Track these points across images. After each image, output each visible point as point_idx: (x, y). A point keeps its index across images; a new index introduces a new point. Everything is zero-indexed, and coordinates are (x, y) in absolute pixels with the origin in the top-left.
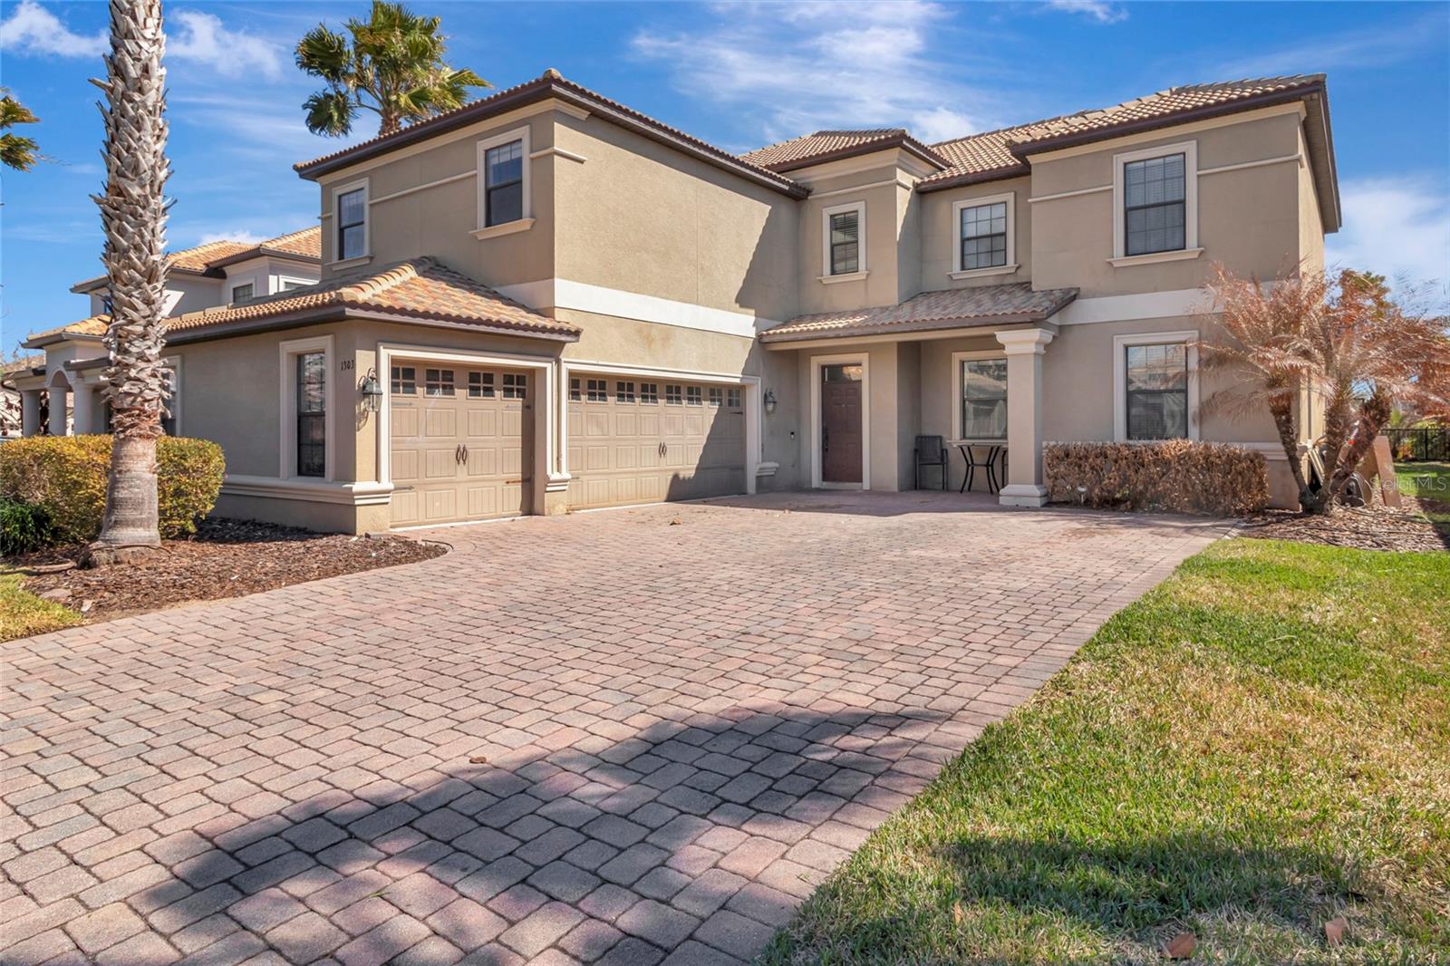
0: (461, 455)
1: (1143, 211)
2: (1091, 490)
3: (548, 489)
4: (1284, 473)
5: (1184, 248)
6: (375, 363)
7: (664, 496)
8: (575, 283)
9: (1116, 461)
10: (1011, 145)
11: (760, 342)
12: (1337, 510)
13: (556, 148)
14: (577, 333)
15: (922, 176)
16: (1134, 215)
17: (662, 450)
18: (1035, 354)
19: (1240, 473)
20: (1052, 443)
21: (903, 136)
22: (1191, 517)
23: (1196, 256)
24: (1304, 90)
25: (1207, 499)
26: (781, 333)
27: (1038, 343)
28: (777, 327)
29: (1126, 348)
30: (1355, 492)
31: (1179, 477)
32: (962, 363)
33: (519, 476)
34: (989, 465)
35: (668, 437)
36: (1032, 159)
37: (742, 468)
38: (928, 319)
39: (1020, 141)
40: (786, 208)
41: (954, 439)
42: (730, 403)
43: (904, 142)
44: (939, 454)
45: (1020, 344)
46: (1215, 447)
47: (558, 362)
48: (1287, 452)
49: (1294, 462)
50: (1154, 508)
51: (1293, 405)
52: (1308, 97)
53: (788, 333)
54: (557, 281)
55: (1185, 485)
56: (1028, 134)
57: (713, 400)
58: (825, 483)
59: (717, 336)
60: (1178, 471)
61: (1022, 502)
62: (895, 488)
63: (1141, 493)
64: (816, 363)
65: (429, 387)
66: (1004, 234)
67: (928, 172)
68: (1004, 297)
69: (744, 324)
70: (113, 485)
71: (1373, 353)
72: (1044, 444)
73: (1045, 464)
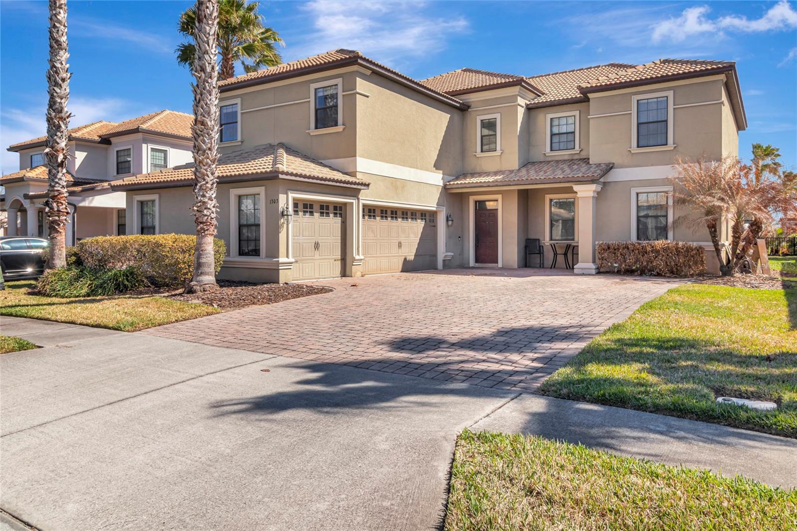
0: (317, 246)
1: (647, 125)
2: (620, 265)
3: (354, 264)
4: (713, 257)
5: (667, 145)
6: (286, 200)
7: (400, 269)
8: (365, 159)
9: (633, 251)
10: (579, 88)
11: (445, 188)
12: (738, 275)
13: (358, 91)
14: (368, 185)
15: (529, 99)
16: (642, 126)
17: (400, 245)
18: (593, 197)
19: (692, 256)
20: (601, 242)
21: (522, 80)
22: (669, 277)
23: (672, 149)
24: (726, 69)
25: (677, 269)
26: (457, 184)
27: (594, 191)
28: (453, 180)
29: (637, 194)
30: (747, 266)
31: (664, 258)
32: (551, 200)
33: (339, 257)
34: (565, 254)
35: (402, 239)
36: (590, 96)
37: (435, 256)
38: (537, 178)
39: (584, 87)
40: (457, 116)
41: (546, 241)
42: (430, 221)
43: (523, 83)
44: (538, 248)
45: (585, 192)
46: (681, 244)
47: (358, 199)
48: (715, 246)
49: (718, 251)
50: (651, 274)
51: (718, 223)
52: (727, 72)
53: (461, 184)
54: (358, 158)
55: (666, 262)
56: (589, 83)
57: (422, 219)
58: (477, 264)
59: (425, 185)
60: (663, 256)
61: (585, 272)
62: (516, 266)
63: (645, 267)
64: (472, 199)
65: (304, 212)
66: (573, 133)
67: (533, 98)
68: (575, 167)
69: (437, 179)
70: (199, 257)
71: (753, 199)
72: (597, 243)
73: (597, 252)
